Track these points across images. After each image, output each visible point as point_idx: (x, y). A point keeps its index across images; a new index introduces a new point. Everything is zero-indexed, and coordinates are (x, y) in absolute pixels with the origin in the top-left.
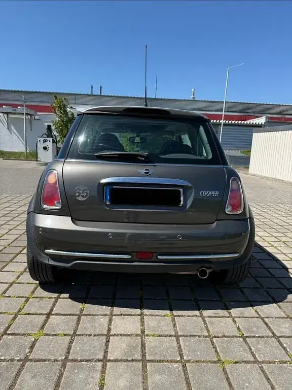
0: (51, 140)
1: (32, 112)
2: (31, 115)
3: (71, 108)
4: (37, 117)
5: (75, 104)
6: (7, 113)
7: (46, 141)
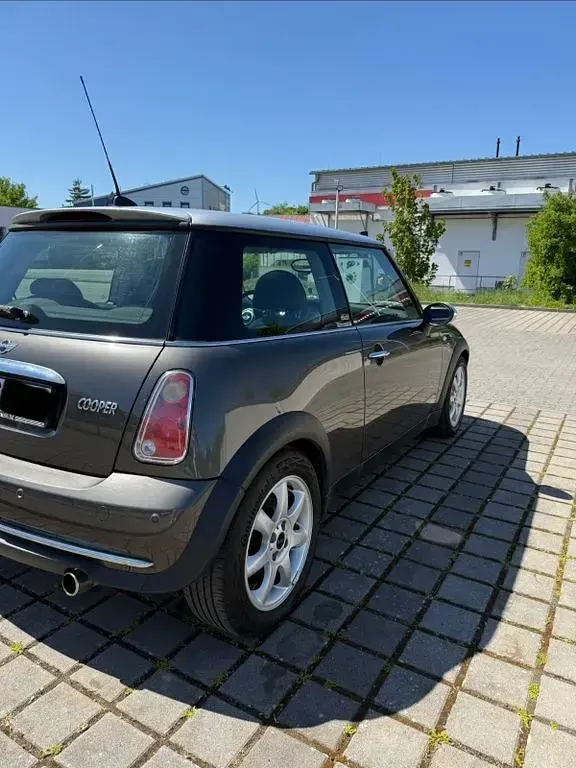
0: (361, 261)
1: (369, 207)
2: (367, 213)
3: (442, 191)
4: (377, 216)
5: (452, 182)
6: (329, 214)
7: (351, 265)
